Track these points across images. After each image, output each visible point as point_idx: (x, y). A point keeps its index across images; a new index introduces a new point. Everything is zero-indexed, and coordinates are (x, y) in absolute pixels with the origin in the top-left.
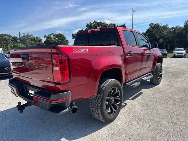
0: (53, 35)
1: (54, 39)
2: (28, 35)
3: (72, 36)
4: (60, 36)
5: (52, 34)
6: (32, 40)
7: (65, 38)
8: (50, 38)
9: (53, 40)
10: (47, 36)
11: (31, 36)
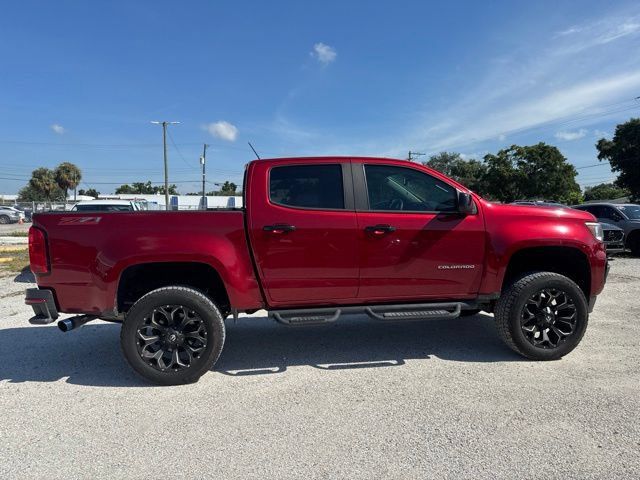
0: (515, 151)
1: (520, 164)
2: (445, 159)
3: (599, 147)
4: (541, 155)
5: (512, 149)
6: (455, 172)
7: (560, 158)
8: (504, 162)
9: (515, 167)
10: (493, 157)
11: (452, 158)
